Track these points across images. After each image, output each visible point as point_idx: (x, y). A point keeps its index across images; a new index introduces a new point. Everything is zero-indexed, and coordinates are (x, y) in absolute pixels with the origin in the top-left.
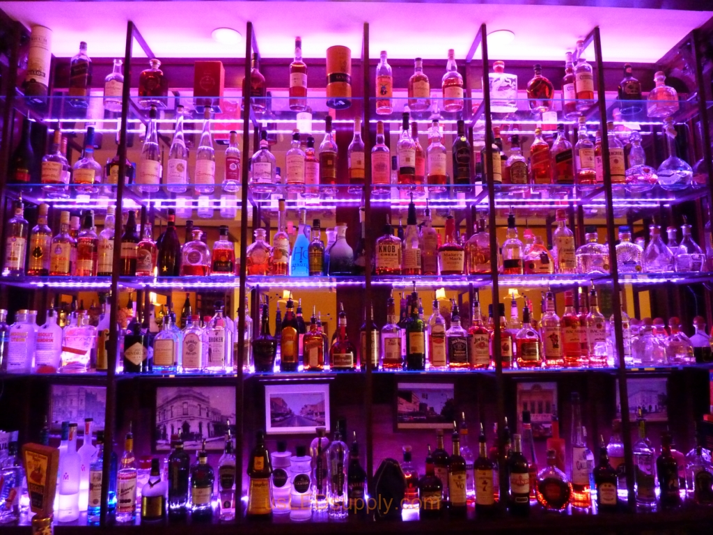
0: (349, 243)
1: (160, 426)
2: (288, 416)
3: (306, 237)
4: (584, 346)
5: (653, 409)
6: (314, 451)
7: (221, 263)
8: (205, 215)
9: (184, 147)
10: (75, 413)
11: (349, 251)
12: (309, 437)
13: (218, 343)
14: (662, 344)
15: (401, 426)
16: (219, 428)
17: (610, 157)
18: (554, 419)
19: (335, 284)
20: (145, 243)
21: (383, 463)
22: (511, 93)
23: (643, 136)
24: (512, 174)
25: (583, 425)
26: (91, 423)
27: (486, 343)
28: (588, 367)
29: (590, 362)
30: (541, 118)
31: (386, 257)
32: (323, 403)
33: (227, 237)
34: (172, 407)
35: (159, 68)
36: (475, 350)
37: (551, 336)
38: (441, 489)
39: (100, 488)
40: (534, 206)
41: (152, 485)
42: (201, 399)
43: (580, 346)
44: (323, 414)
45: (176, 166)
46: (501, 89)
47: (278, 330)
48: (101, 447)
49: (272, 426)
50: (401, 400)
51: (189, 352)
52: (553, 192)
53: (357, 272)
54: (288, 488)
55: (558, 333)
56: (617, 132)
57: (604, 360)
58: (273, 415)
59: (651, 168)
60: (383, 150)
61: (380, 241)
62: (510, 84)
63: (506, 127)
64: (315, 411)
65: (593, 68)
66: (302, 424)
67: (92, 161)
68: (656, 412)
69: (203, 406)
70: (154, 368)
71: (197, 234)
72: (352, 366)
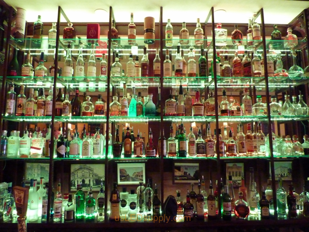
0: (154, 102)
1: (72, 181)
2: (127, 177)
3: (135, 99)
4: (255, 147)
5: (286, 175)
6: (138, 192)
7: (98, 111)
8: (92, 90)
9: (83, 61)
10: (36, 175)
11: (154, 106)
12: (136, 186)
13: (97, 145)
14: (290, 147)
15: (176, 181)
16: (98, 182)
17: (268, 65)
18: (242, 179)
19: (147, 120)
20: (66, 102)
21: (168, 197)
22: (225, 37)
23: (282, 56)
24: (226, 73)
25: (255, 181)
26: (43, 179)
27: (213, 146)
28: (257, 156)
29: (258, 154)
30: (237, 48)
31: (170, 108)
32: (142, 171)
33: (101, 99)
34: (77, 173)
35: (72, 27)
36: (208, 149)
37: (241, 143)
38: (193, 209)
39: (47, 207)
40: (234, 87)
41: (69, 206)
42: (90, 170)
43: (254, 148)
44: (142, 176)
45: (79, 69)
46: (220, 35)
48: (47, 189)
49: (120, 181)
50: (176, 170)
51: (85, 149)
52: (242, 80)
53: (157, 114)
54: (127, 208)
55: (244, 142)
56: (271, 55)
57: (264, 154)
58: (121, 176)
59: (285, 70)
60: (169, 62)
61: (167, 102)
62: (224, 33)
63: (222, 52)
64: (139, 175)
65: (260, 27)
66: (133, 180)
67: (43, 67)
68: (287, 176)
69: (91, 172)
70: (70, 156)
71: (88, 98)
72: (155, 155)
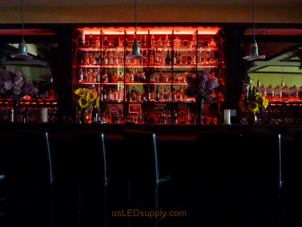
0: (145, 76)
1: (109, 111)
2: (133, 110)
3: (137, 74)
5: (207, 110)
7: (120, 80)
9: (112, 56)
11: (145, 78)
12: (137, 114)
13: (120, 95)
15: (155, 112)
16: (120, 112)
17: (198, 59)
19: (143, 84)
20: (106, 76)
21: (150, 118)
22: (179, 44)
24: (178, 63)
27: (171, 96)
31: (152, 79)
32: (140, 107)
34: (111, 108)
35: (107, 39)
36: (169, 97)
42: (117, 106)
44: (140, 109)
45: (111, 60)
46: (177, 43)
47: (131, 93)
49: (130, 112)
50: (156, 107)
51: (115, 96)
53: (146, 81)
58: (130, 110)
59: (207, 61)
60: (152, 57)
61: (151, 76)
62: (179, 42)
66: (136, 111)
67: (94, 59)
69: (117, 108)
71: (115, 74)
72: (145, 99)
